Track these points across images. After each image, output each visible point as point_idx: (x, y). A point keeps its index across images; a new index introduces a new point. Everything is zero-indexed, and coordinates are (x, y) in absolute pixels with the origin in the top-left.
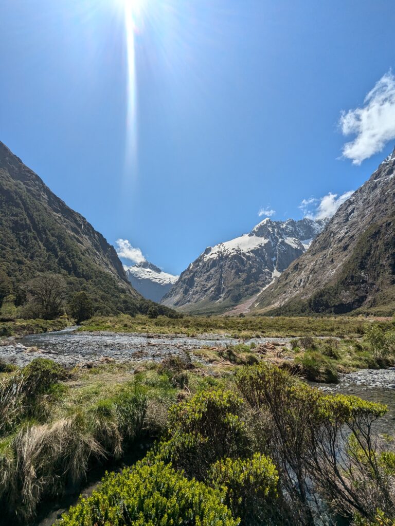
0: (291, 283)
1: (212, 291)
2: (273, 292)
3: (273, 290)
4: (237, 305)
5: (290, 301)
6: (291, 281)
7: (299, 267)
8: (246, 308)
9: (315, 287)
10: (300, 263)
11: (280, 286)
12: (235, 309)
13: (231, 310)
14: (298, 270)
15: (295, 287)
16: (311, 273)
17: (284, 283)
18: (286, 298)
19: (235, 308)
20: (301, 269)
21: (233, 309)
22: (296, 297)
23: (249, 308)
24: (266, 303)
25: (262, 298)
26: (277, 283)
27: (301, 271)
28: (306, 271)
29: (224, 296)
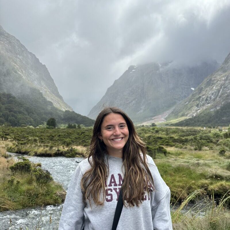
0: (204, 97)
1: (134, 104)
3: (187, 103)
4: (154, 116)
5: (201, 112)
6: (203, 95)
7: (212, 82)
8: (162, 119)
9: (224, 100)
10: (213, 79)
12: (152, 120)
13: (149, 120)
14: (211, 84)
15: (207, 100)
16: (221, 88)
17: (198, 96)
18: (199, 110)
19: (153, 118)
20: (213, 84)
22: (206, 109)
23: (165, 119)
25: (177, 110)
26: (191, 97)
27: (213, 86)
28: (217, 85)
29: (144, 108)
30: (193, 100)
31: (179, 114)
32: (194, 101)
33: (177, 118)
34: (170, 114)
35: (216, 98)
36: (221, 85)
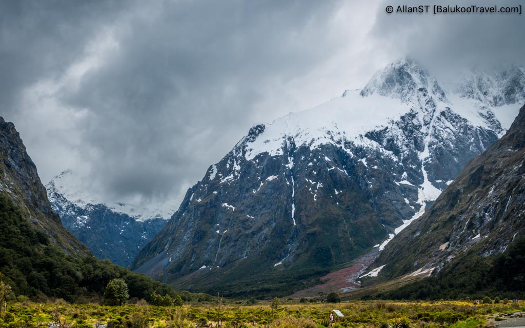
0: (463, 217)
1: (266, 239)
2: (417, 238)
3: (418, 234)
4: (328, 272)
5: (456, 261)
6: (462, 213)
7: (484, 176)
8: (350, 280)
9: (517, 227)
11: (436, 225)
12: (322, 283)
13: (312, 285)
15: (471, 226)
16: (509, 192)
17: (445, 216)
18: (450, 253)
19: (323, 279)
20: (487, 182)
22: (470, 252)
24: (399, 266)
25: (392, 253)
26: (430, 217)
27: (487, 187)
28: (499, 186)
29: (297, 249)
30: (434, 225)
31: (397, 265)
32: (436, 229)
35: (497, 221)
36: (509, 184)
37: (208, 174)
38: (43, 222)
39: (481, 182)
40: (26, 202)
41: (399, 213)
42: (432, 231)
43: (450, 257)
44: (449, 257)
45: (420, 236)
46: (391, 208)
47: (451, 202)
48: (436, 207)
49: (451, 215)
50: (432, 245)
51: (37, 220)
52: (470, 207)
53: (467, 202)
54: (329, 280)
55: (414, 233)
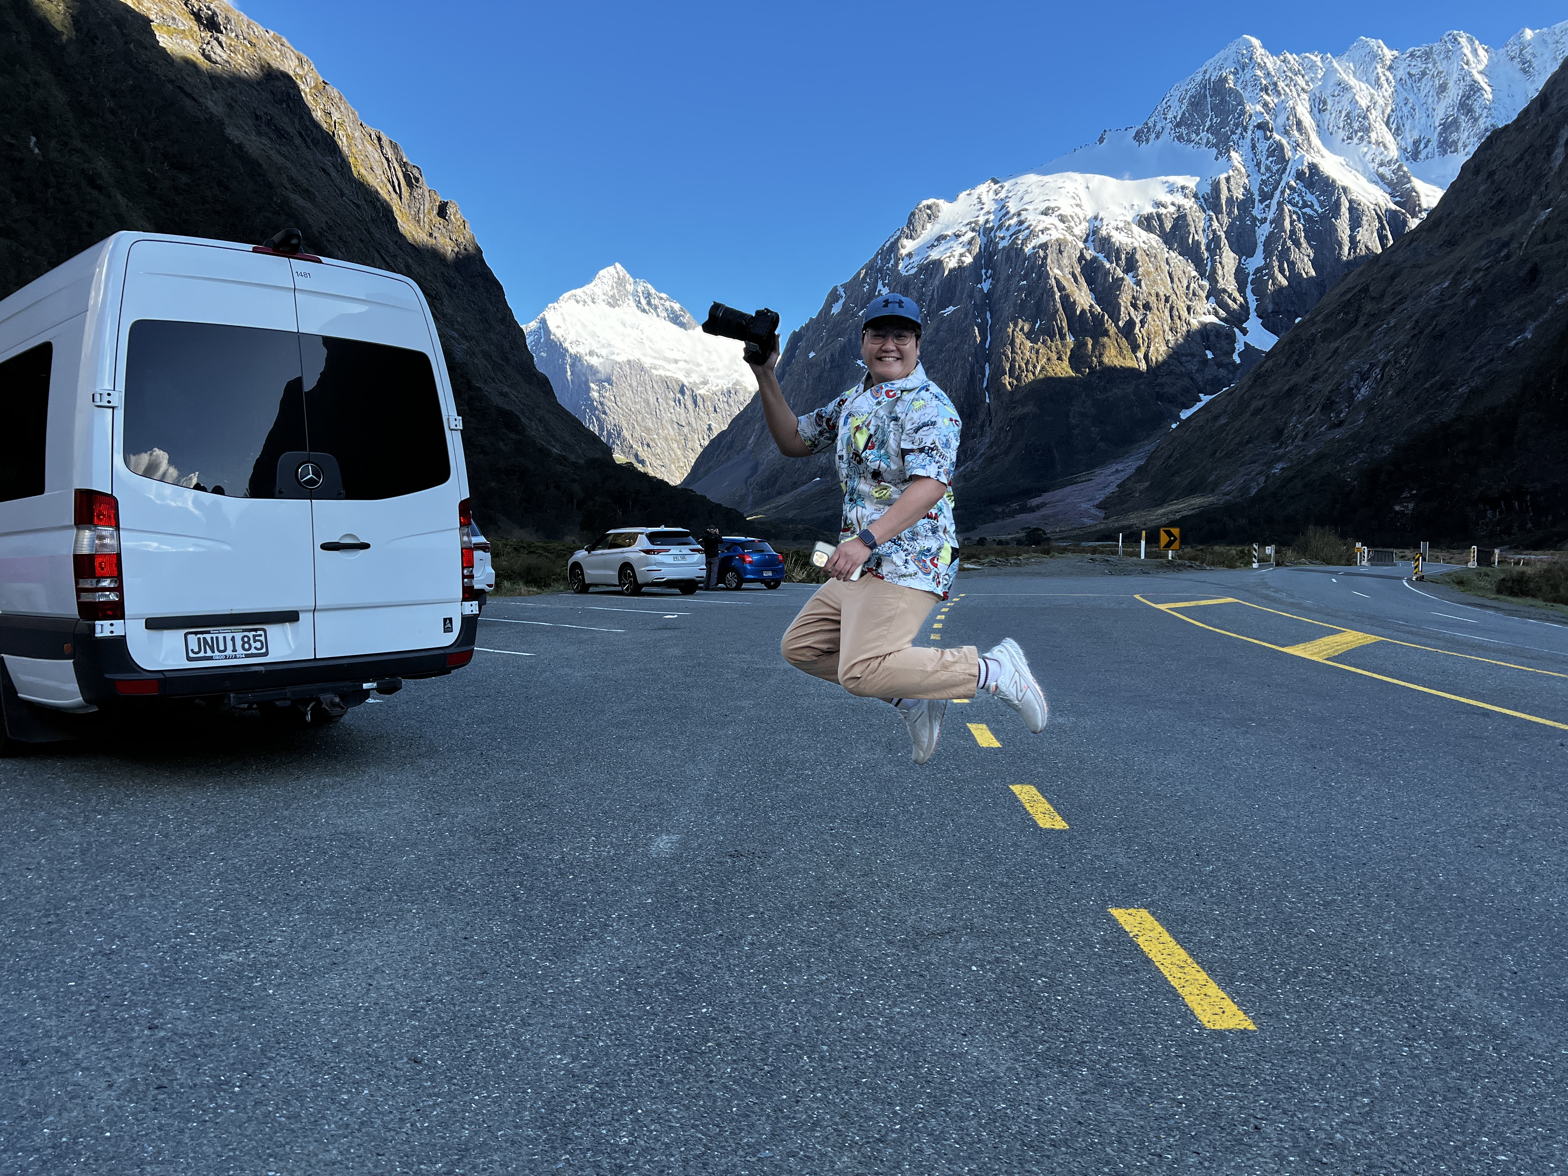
0: (1316, 387)
2: (1221, 429)
3: (1223, 421)
4: (1044, 491)
5: (1291, 473)
6: (1314, 379)
8: (1086, 507)
11: (1262, 402)
12: (1032, 510)
13: (1012, 514)
15: (1328, 405)
17: (1281, 385)
18: (1280, 459)
19: (1033, 502)
21: (1025, 509)
22: (1320, 457)
23: (1099, 507)
24: (1180, 481)
25: (1170, 457)
26: (1250, 387)
27: (1372, 328)
28: (1395, 326)
29: (990, 447)
30: (1257, 404)
31: (1177, 479)
32: (1258, 411)
33: (1161, 503)
34: (1129, 479)
36: (1417, 322)
37: (829, 305)
38: (519, 392)
39: (1361, 318)
40: (487, 355)
41: (1192, 379)
42: (1252, 415)
43: (1280, 466)
44: (1277, 466)
45: (1226, 424)
46: (1178, 370)
47: (1295, 357)
48: (1263, 369)
49: (1292, 382)
50: (1248, 442)
51: (506, 389)
52: (1331, 370)
53: (1328, 359)
54: (1042, 505)
55: (1217, 417)
